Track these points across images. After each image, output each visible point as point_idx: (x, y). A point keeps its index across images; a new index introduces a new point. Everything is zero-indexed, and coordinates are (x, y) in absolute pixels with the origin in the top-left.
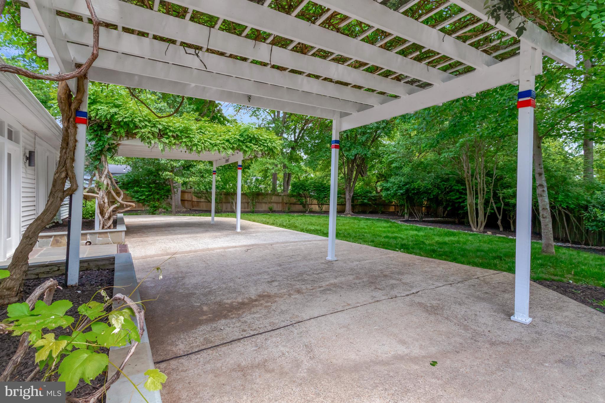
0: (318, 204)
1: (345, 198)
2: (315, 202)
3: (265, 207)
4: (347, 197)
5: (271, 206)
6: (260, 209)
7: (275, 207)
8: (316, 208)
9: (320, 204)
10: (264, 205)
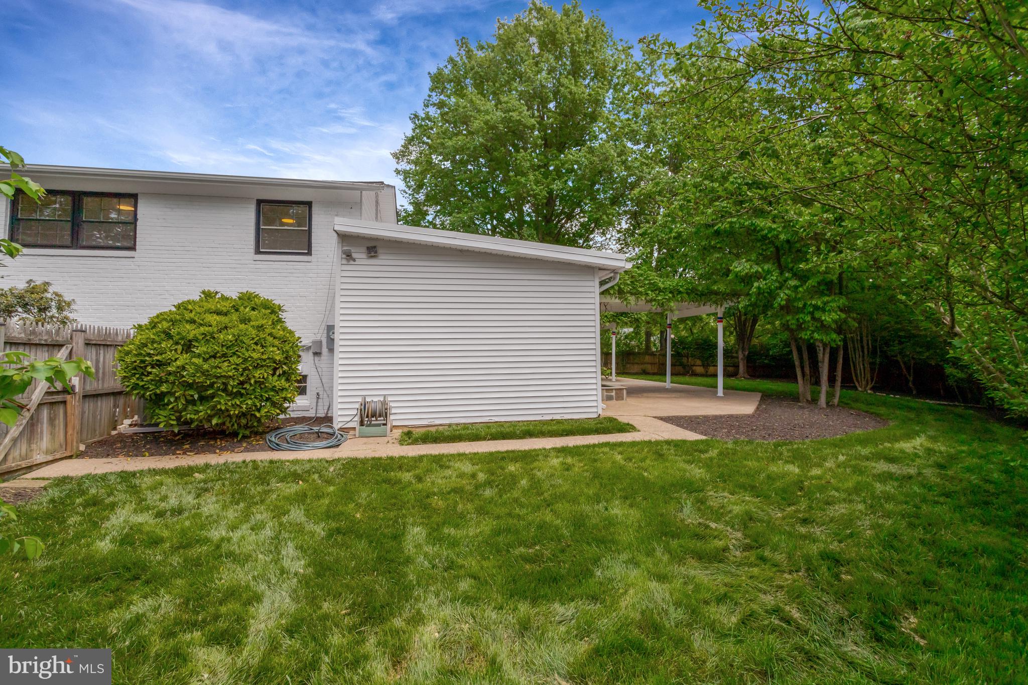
0: (703, 365)
1: (737, 358)
2: (699, 362)
3: (636, 368)
4: (741, 356)
5: (643, 367)
6: (631, 371)
7: (649, 368)
8: (699, 370)
9: (705, 366)
10: (636, 366)
